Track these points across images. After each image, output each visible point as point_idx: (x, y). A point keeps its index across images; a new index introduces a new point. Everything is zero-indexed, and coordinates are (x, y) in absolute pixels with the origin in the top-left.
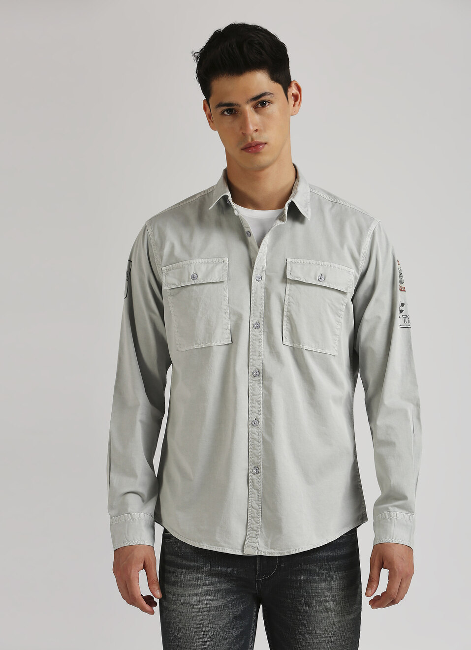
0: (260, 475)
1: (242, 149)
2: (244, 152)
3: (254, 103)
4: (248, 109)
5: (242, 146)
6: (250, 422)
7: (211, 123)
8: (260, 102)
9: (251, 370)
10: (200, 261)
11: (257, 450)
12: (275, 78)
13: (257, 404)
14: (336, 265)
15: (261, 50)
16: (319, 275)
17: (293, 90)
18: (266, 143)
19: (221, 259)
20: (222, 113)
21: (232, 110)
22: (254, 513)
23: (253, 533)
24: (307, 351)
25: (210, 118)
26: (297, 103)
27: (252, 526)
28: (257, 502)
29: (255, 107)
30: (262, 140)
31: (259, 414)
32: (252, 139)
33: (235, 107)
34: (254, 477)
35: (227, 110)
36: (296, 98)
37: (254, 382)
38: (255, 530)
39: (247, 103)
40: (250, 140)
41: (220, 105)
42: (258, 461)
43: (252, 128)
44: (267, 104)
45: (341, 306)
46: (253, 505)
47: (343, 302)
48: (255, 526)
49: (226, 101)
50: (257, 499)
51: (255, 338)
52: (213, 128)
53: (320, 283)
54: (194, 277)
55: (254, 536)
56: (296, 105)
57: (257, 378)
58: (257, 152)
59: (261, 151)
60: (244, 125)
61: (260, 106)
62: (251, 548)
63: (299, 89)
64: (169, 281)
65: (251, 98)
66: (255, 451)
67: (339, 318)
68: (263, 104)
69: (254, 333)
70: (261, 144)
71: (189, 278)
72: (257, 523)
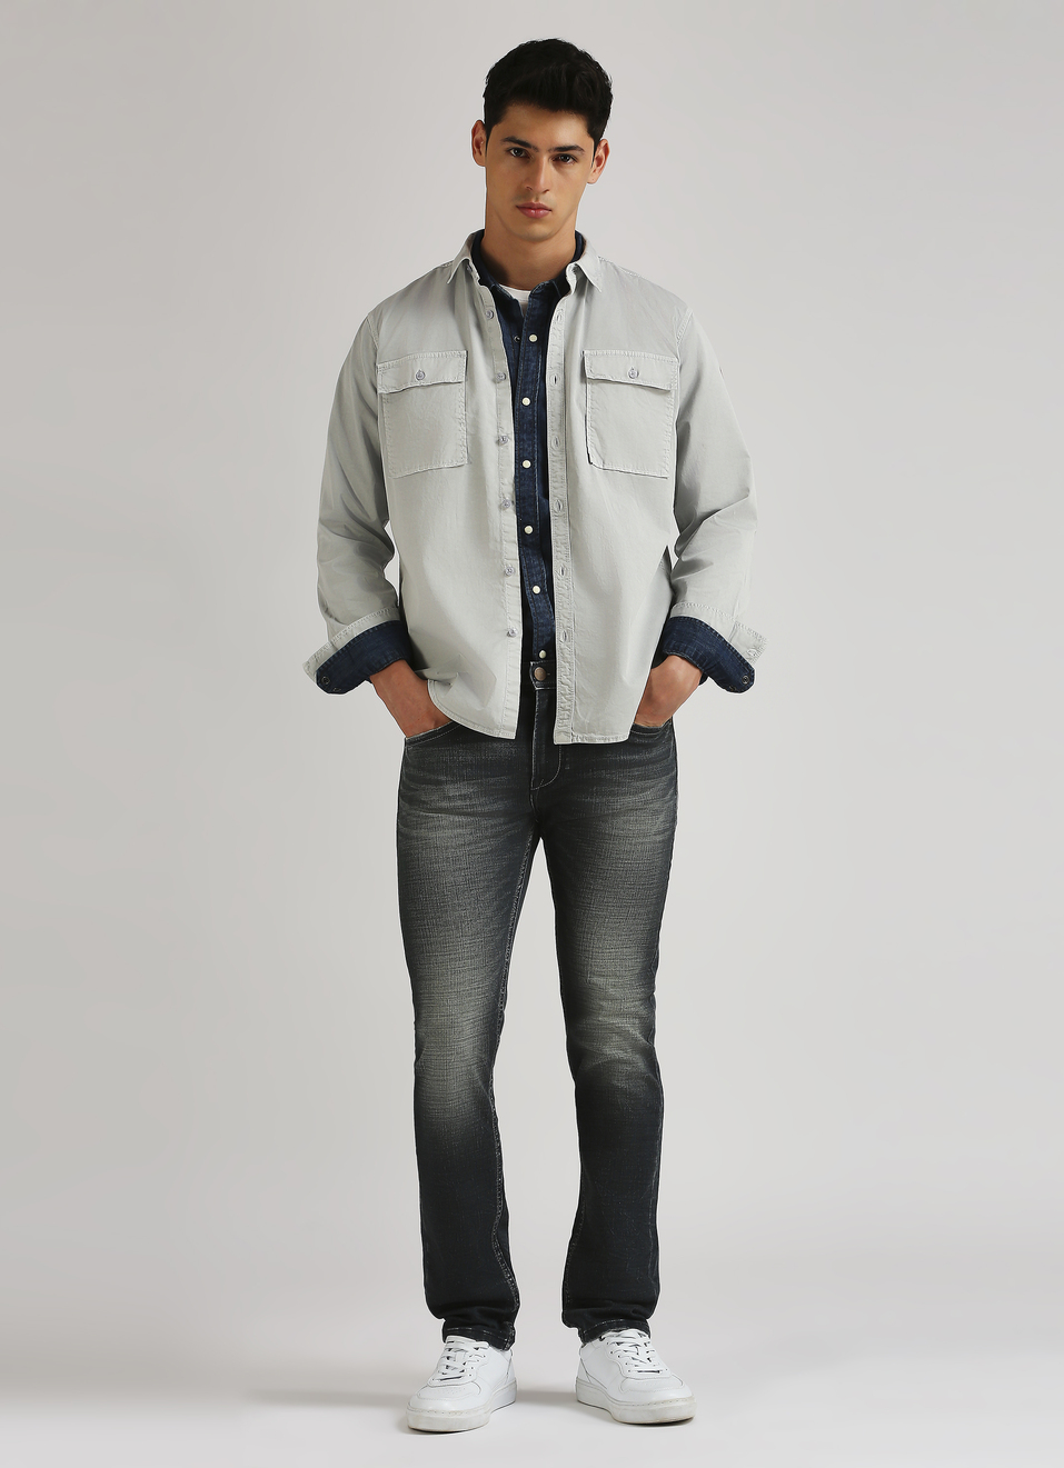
0: (571, 643)
1: (517, 207)
2: (518, 211)
3: (555, 153)
4: (546, 158)
5: (520, 203)
7: (477, 154)
8: (563, 156)
10: (429, 355)
12: (592, 131)
14: (652, 355)
16: (630, 369)
17: (599, 151)
18: (551, 210)
19: (457, 353)
20: (506, 150)
21: (524, 153)
24: (622, 473)
25: (478, 147)
26: (599, 169)
29: (555, 159)
30: (548, 205)
32: (537, 199)
33: (530, 150)
35: (515, 149)
36: (600, 163)
37: (557, 517)
39: (547, 150)
40: (533, 199)
41: (512, 140)
44: (572, 160)
45: (667, 410)
47: (668, 405)
49: (523, 136)
52: (479, 162)
53: (631, 381)
54: (422, 375)
55: (566, 717)
56: (596, 171)
58: (535, 218)
59: (541, 218)
61: (561, 160)
62: (562, 734)
63: (607, 152)
64: (386, 384)
65: (555, 146)
67: (666, 426)
68: (566, 158)
70: (545, 208)
71: (413, 377)
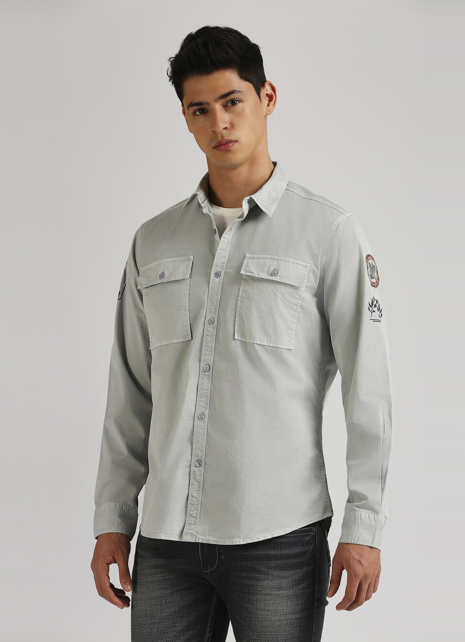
0: (202, 468)
1: (213, 148)
2: (215, 150)
3: (223, 101)
4: (218, 107)
5: (213, 144)
6: (196, 416)
8: (230, 101)
9: (202, 365)
10: (169, 260)
11: (201, 443)
12: (244, 76)
13: (205, 398)
14: (291, 260)
15: (229, 49)
16: (272, 269)
17: (267, 90)
18: (236, 141)
19: (187, 257)
20: (194, 113)
21: (203, 109)
22: (193, 501)
23: (192, 520)
24: (259, 345)
26: (272, 103)
27: (191, 512)
28: (197, 492)
29: (225, 106)
30: (232, 138)
31: (206, 408)
32: (222, 137)
33: (205, 106)
34: (196, 469)
35: (199, 110)
36: (271, 98)
37: (203, 376)
38: (194, 517)
39: (216, 101)
40: (220, 138)
41: (192, 104)
42: (201, 454)
43: (222, 126)
44: (238, 102)
45: (296, 301)
46: (193, 495)
47: (298, 297)
48: (194, 513)
50: (197, 490)
51: (208, 333)
53: (271, 278)
54: (162, 276)
55: (193, 523)
56: (270, 105)
57: (207, 373)
58: (228, 151)
59: (232, 149)
60: (214, 123)
61: (230, 105)
62: (189, 535)
63: (273, 89)
64: (142, 281)
65: (220, 95)
66: (199, 444)
67: (294, 312)
68: (234, 102)
69: (208, 328)
70: (231, 141)
71: (158, 276)
72: (197, 510)
